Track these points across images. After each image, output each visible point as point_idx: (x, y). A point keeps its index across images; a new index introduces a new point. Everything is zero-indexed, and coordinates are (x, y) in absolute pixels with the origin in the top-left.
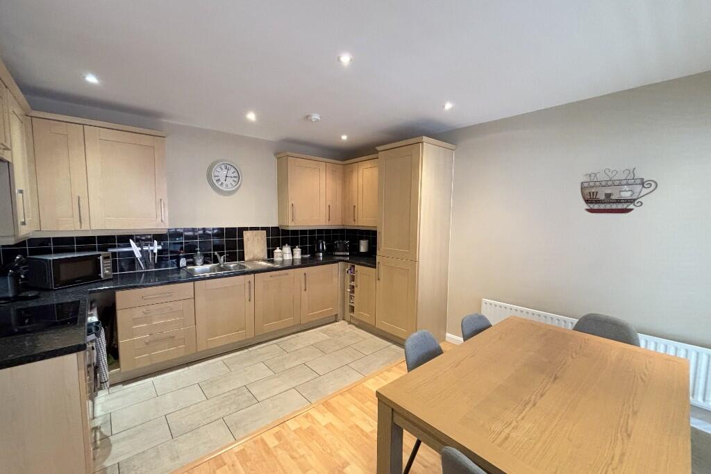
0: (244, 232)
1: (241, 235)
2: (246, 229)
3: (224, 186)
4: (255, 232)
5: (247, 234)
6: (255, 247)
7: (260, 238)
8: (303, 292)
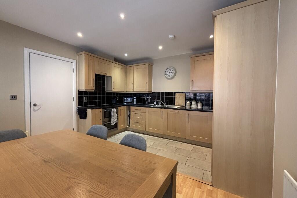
0: (176, 94)
1: (175, 95)
2: (177, 93)
3: (169, 76)
4: (180, 94)
5: (177, 95)
6: (179, 101)
7: (182, 97)
8: (187, 123)
